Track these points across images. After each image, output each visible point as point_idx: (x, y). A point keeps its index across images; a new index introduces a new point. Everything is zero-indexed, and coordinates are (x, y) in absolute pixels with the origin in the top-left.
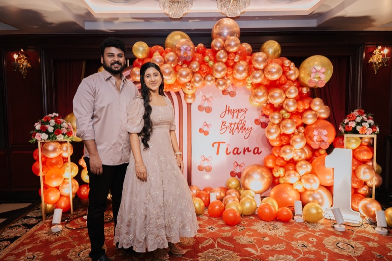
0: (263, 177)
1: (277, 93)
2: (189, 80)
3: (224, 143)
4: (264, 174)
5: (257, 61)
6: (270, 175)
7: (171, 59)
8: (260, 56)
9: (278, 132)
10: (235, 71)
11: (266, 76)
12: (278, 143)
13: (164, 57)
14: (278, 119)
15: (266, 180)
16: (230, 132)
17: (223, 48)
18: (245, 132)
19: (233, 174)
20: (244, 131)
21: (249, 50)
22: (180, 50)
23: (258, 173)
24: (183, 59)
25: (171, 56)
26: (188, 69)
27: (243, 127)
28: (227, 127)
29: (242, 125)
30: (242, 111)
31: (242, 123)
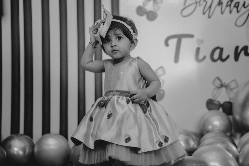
3: (192, 36)
16: (204, 14)
18: (238, 12)
20: (235, 9)
27: (232, 1)
28: (196, 3)
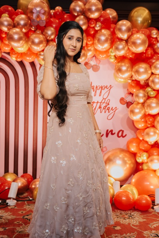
0: (125, 163)
1: (142, 67)
2: (43, 48)
4: (126, 159)
5: (120, 30)
6: (133, 161)
7: (22, 23)
8: (124, 25)
9: (143, 112)
10: (96, 41)
11: (130, 48)
12: (143, 125)
13: (13, 19)
14: (143, 97)
15: (128, 166)
17: (83, 13)
18: (109, 112)
20: (107, 111)
21: (113, 18)
22: (32, 12)
23: (120, 158)
24: (36, 24)
25: (22, 19)
26: (41, 36)
27: (106, 106)
29: (105, 104)
30: (106, 88)
31: (106, 102)
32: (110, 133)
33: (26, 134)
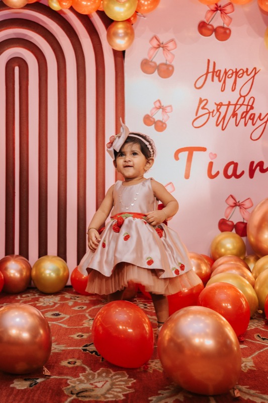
3: (204, 149)
16: (217, 125)
18: (253, 125)
19: (224, 225)
20: (250, 121)
27: (247, 112)
28: (209, 113)
29: (246, 106)
30: (245, 74)
31: (246, 103)
32: (258, 168)
33: (82, 174)
